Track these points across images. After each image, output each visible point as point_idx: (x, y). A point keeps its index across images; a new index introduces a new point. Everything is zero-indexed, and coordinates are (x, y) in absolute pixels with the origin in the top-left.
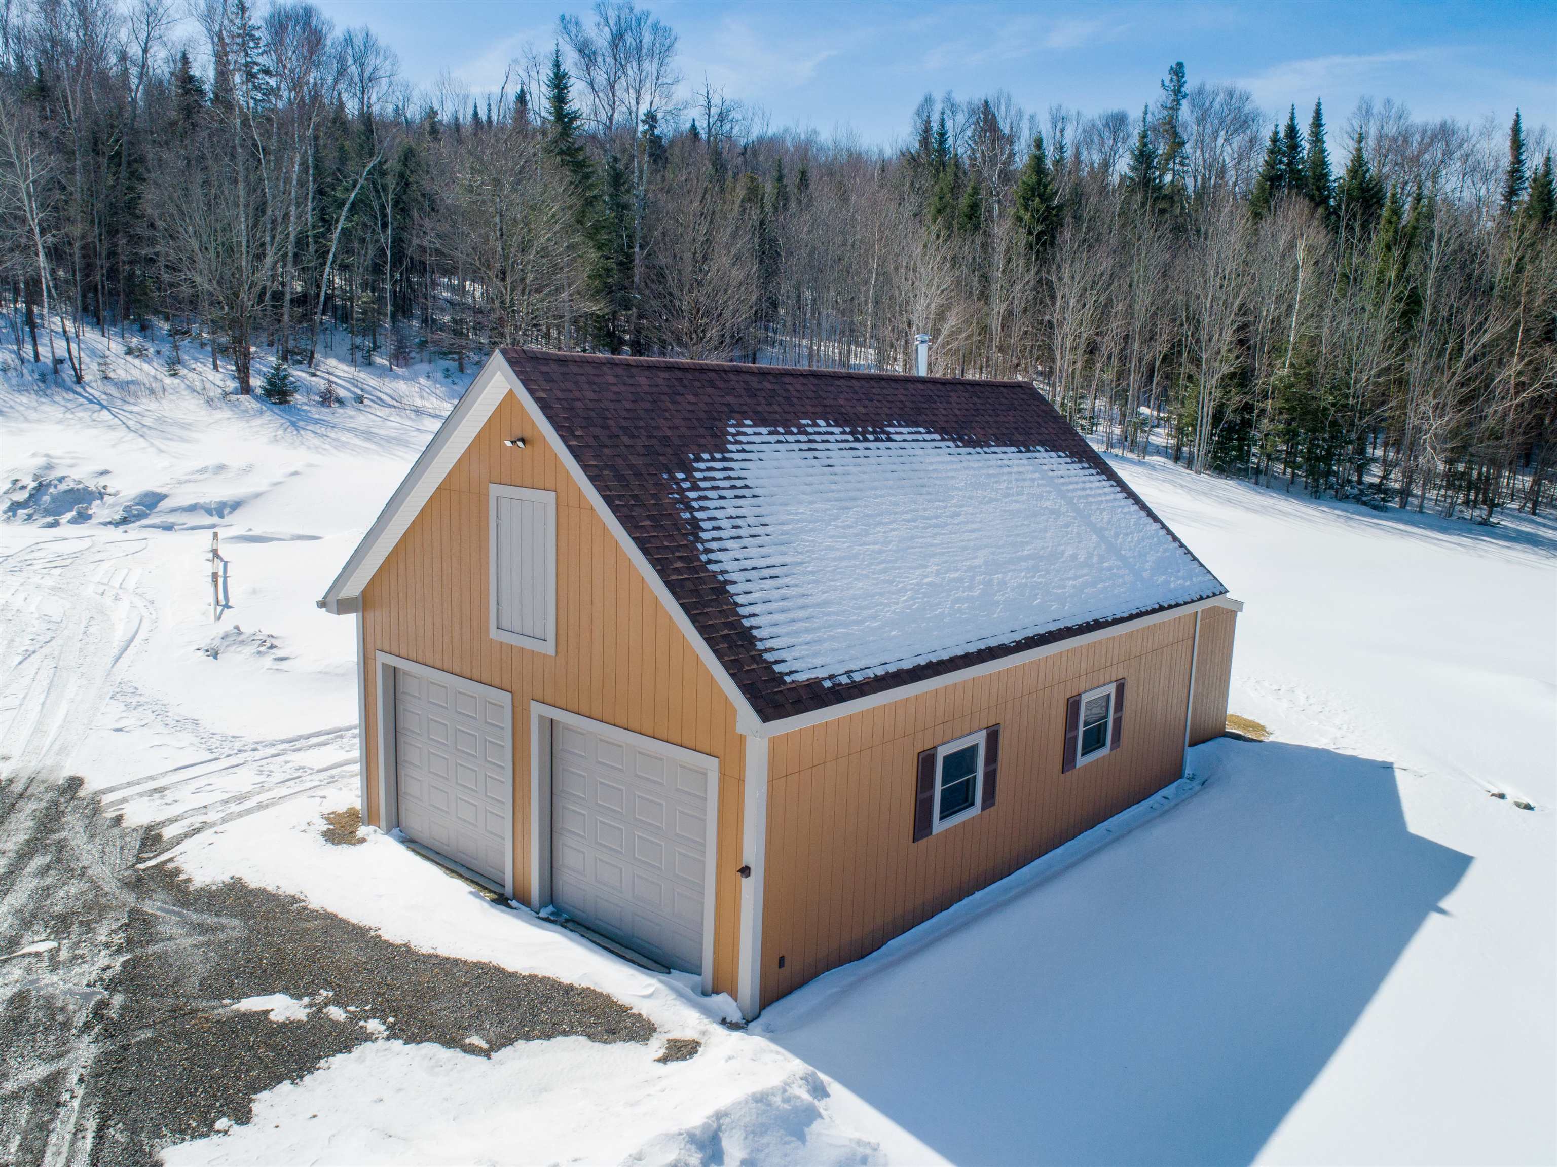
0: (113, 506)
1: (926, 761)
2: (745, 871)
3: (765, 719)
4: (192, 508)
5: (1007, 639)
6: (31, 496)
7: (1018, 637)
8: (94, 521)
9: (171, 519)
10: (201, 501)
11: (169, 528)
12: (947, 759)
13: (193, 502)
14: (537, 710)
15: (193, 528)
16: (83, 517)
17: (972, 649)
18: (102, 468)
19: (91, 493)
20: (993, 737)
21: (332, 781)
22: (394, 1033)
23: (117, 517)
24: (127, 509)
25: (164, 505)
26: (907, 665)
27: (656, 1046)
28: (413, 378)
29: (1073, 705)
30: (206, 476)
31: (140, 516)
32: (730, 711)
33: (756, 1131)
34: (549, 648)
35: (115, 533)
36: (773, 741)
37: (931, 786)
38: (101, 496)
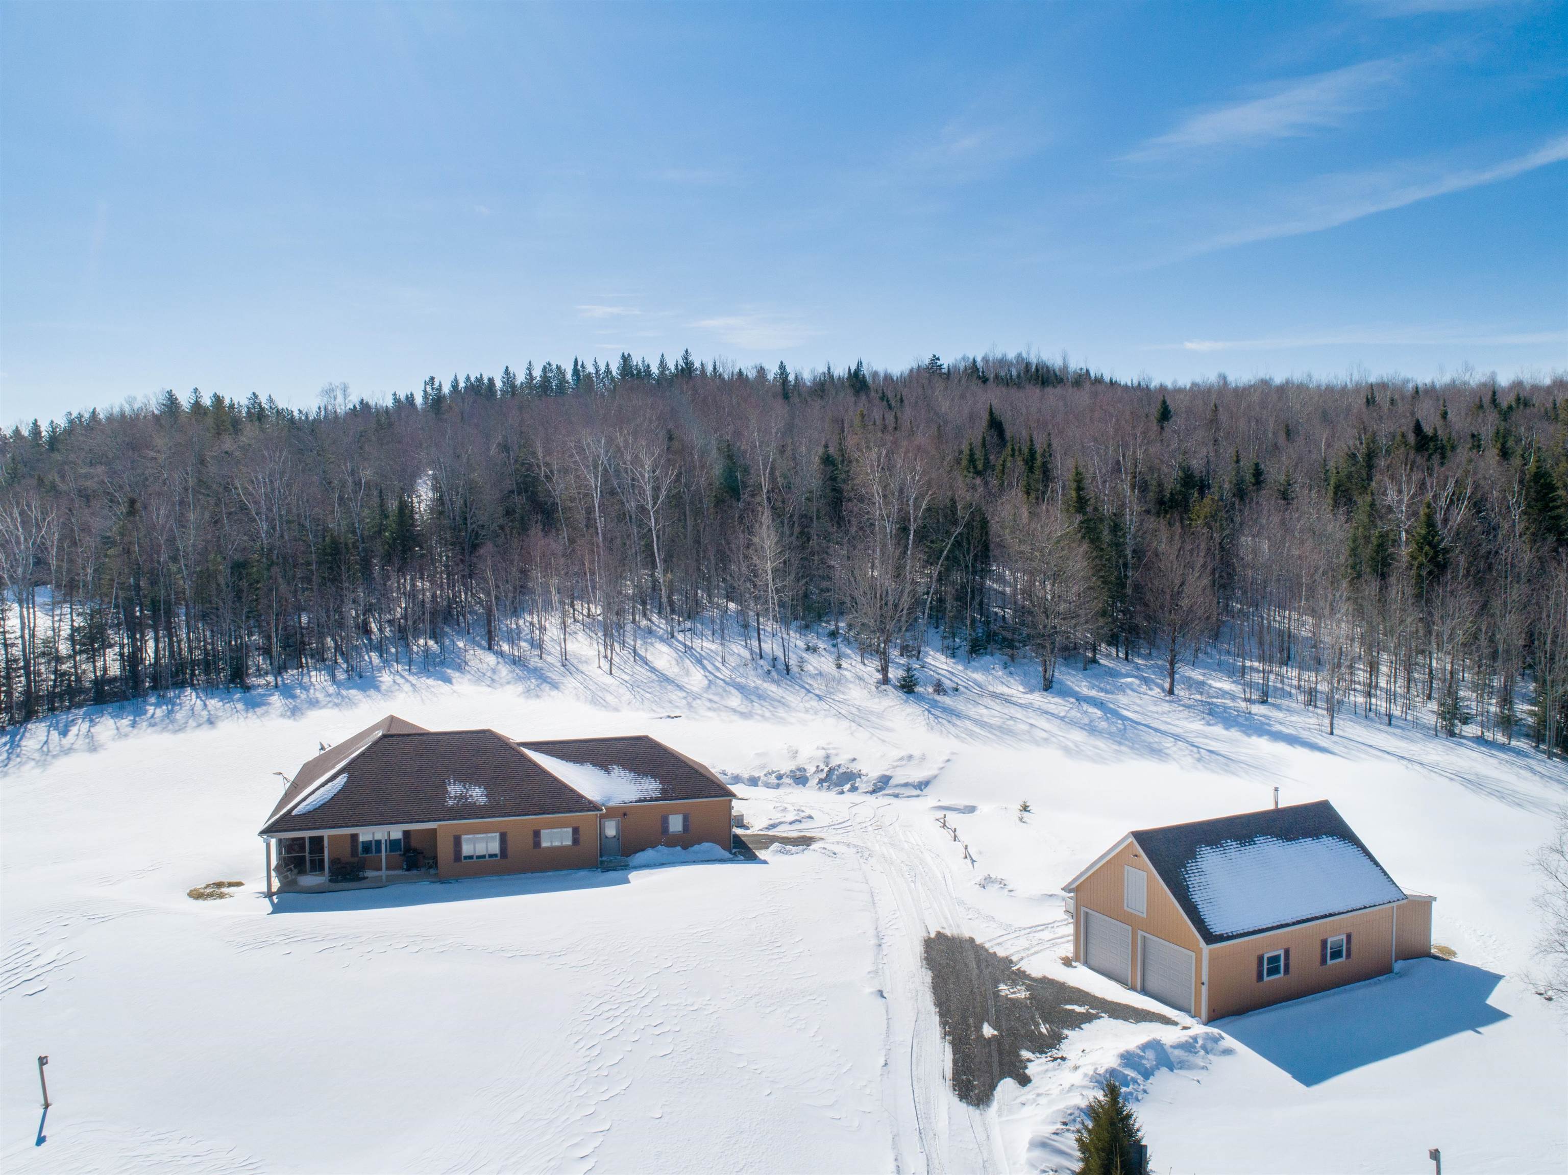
0: (867, 782)
1: (1260, 959)
2: (1203, 984)
3: (1207, 944)
4: (906, 785)
5: (1289, 921)
6: (827, 775)
7: (1294, 920)
8: (860, 791)
9: (897, 791)
10: (910, 781)
11: (896, 796)
12: (1268, 958)
13: (905, 781)
14: (1140, 933)
15: (908, 797)
16: (854, 789)
17: (1275, 925)
18: (852, 757)
19: (854, 774)
20: (1287, 952)
21: (1054, 945)
22: (1110, 1017)
23: (870, 789)
24: (875, 784)
25: (892, 782)
26: (1251, 930)
27: (1179, 1027)
28: (986, 670)
29: (1324, 943)
30: (904, 763)
31: (881, 789)
32: (1198, 941)
33: (1205, 1039)
34: (1145, 916)
35: (871, 799)
36: (1210, 950)
37: (1262, 966)
38: (860, 776)
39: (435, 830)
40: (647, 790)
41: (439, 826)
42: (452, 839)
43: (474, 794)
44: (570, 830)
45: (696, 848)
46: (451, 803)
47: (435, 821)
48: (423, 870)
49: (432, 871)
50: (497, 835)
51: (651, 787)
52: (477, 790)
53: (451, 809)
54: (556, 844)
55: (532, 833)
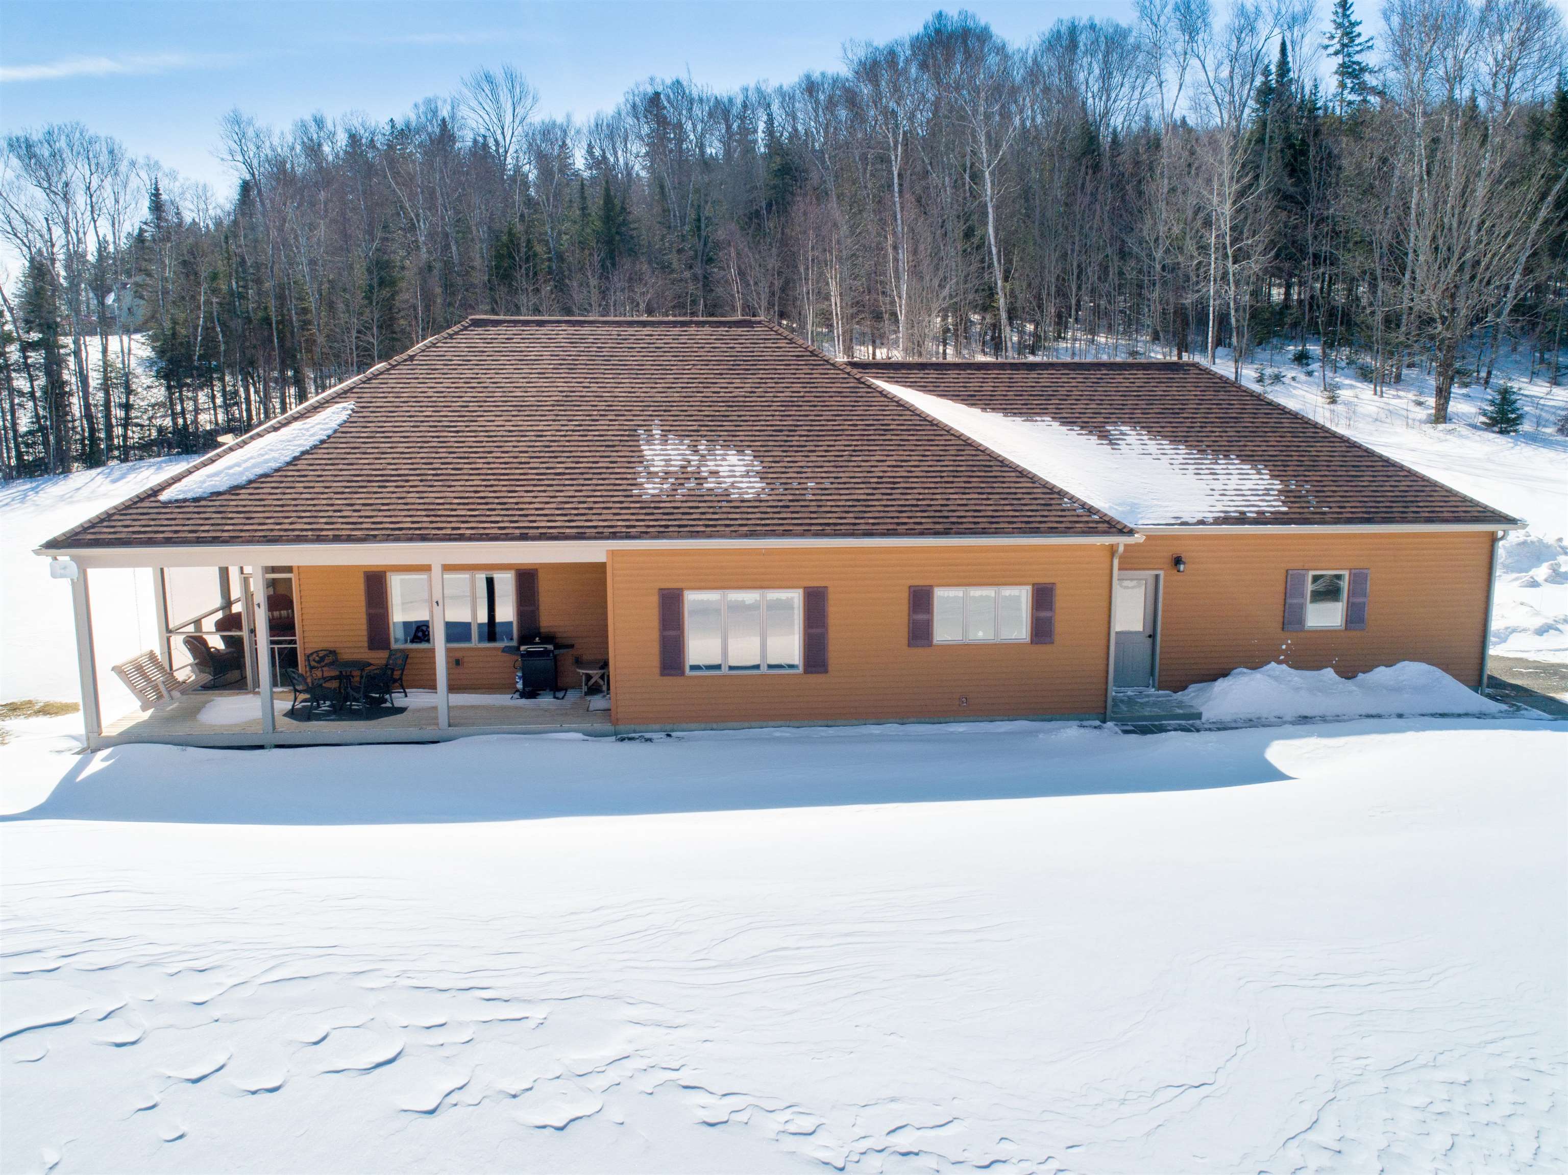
39: (600, 568)
40: (1239, 492)
41: (613, 553)
42: (654, 600)
43: (724, 470)
44: (1023, 595)
45: (1381, 674)
46: (651, 489)
47: (599, 536)
48: (572, 696)
49: (597, 702)
50: (796, 597)
51: (1249, 485)
52: (733, 458)
53: (652, 506)
54: (980, 635)
55: (905, 595)
